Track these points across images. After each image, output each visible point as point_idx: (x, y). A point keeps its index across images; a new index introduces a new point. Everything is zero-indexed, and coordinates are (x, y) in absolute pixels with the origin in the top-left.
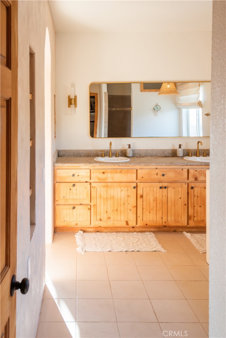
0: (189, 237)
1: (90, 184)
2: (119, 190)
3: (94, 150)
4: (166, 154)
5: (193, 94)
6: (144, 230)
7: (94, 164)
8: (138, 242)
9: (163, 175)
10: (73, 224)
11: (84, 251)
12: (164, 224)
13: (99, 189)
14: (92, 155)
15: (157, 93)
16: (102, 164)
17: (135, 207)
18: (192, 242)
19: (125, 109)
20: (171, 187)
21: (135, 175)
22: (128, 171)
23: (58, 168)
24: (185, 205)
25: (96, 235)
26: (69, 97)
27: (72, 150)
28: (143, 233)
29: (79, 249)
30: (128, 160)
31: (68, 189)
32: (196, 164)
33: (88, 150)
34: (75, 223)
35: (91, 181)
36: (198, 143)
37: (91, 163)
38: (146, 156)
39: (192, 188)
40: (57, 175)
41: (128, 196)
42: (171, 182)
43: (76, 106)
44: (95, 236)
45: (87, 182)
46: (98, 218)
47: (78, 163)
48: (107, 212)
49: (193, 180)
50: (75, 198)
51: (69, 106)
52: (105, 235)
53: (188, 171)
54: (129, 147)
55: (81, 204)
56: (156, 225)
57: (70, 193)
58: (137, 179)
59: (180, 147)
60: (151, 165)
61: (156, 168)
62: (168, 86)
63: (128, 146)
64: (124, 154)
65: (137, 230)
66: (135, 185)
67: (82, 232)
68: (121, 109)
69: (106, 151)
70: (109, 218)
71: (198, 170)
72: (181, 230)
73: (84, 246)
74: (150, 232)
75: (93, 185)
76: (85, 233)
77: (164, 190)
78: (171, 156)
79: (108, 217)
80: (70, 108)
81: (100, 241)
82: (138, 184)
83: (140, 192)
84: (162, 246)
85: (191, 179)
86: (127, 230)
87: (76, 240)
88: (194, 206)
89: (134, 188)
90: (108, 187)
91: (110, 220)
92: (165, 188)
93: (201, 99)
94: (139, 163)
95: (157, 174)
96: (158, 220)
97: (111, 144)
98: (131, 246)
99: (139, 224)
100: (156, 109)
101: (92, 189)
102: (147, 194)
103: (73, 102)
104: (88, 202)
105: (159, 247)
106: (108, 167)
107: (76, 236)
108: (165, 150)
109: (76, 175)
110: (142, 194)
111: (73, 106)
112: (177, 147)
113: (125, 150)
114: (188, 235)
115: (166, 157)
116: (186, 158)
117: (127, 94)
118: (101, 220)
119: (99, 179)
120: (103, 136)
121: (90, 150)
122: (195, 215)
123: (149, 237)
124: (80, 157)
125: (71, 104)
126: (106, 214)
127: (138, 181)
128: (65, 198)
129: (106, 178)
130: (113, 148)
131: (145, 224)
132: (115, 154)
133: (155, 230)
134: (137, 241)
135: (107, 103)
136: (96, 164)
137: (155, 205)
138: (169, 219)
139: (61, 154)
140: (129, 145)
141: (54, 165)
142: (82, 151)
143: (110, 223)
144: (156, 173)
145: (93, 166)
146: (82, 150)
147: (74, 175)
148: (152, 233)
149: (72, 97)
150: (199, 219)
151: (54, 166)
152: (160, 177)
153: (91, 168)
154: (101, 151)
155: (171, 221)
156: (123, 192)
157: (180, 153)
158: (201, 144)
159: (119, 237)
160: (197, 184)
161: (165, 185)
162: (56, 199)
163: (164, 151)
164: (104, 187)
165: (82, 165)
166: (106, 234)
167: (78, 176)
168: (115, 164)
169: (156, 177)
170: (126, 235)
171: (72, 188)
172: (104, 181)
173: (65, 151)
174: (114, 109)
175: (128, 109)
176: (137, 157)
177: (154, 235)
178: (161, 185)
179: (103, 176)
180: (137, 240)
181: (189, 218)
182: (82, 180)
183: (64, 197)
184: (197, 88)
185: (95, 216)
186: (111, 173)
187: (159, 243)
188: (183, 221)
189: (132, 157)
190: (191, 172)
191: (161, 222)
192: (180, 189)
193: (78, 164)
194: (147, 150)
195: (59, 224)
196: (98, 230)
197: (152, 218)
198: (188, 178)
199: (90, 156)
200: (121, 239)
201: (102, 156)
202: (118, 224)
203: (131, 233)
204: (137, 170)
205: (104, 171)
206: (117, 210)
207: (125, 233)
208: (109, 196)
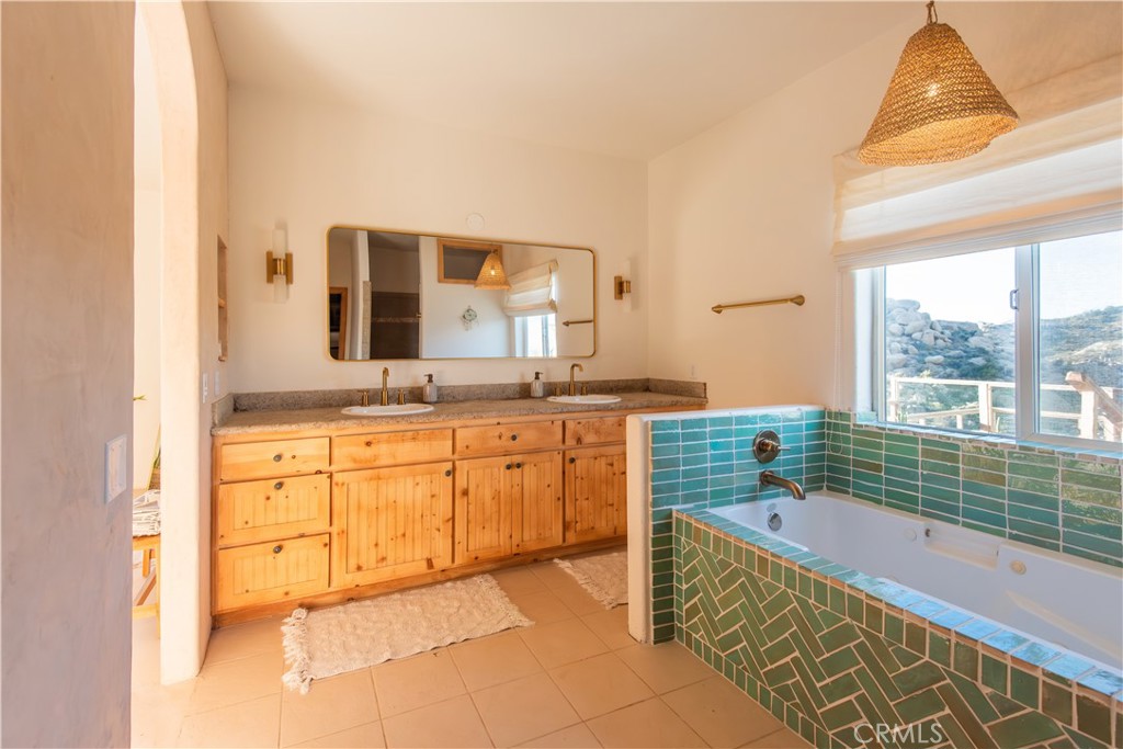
0: (569, 571)
1: (331, 477)
2: (410, 482)
3: (341, 391)
4: (509, 392)
5: (539, 288)
6: (469, 571)
7: (343, 422)
8: (461, 611)
9: (514, 438)
10: (275, 596)
11: (308, 681)
12: (515, 551)
13: (358, 487)
14: (334, 404)
15: (472, 286)
16: (365, 422)
17: (448, 520)
18: (580, 582)
19: (405, 320)
20: (530, 463)
21: (451, 442)
22: (432, 435)
23: (227, 441)
24: (559, 499)
25: (345, 612)
26: (269, 254)
27: (278, 393)
28: (467, 581)
29: (290, 679)
30: (430, 408)
31: (261, 498)
32: (579, 408)
33: (324, 392)
34: (282, 591)
35: (334, 468)
36: (573, 367)
37: (332, 420)
38: (466, 400)
39: (572, 460)
40: (224, 463)
41: (433, 496)
42: (530, 452)
43: (289, 280)
44: (342, 615)
45: (321, 472)
46: (353, 563)
47: (294, 423)
48: (376, 545)
49: (574, 443)
50: (282, 519)
51: (270, 280)
52: (370, 606)
53: (564, 422)
54: (430, 380)
55: (302, 536)
56: (498, 555)
57: (266, 509)
58: (453, 453)
59: (537, 378)
60: (488, 417)
61: (499, 424)
62: (493, 273)
63: (427, 378)
64: (417, 396)
65: (453, 575)
66: (449, 466)
67: (302, 613)
68: (397, 321)
69: (371, 393)
70: (383, 559)
71: (583, 421)
72: (549, 555)
73: (307, 661)
74: (483, 573)
75: (338, 477)
76: (313, 614)
77: (517, 471)
78: (520, 398)
79: (380, 557)
80: (271, 286)
81: (359, 631)
82: (457, 463)
83: (461, 483)
84: (521, 610)
85: (570, 442)
86: (429, 580)
87: (285, 643)
88: (576, 500)
89: (448, 473)
90: (379, 479)
91: (384, 564)
92: (519, 466)
93: (554, 296)
94: (460, 414)
95: (500, 437)
96: (502, 543)
97: (386, 372)
98: (445, 626)
99: (458, 561)
100: (468, 317)
101: (335, 489)
102: (478, 486)
103: (281, 267)
104: (323, 526)
105: (515, 617)
106: (379, 429)
107: (284, 628)
108: (506, 386)
109: (287, 455)
110: (466, 486)
111: (280, 279)
112: (530, 378)
113: (419, 388)
114: (565, 565)
115: (508, 399)
116: (551, 399)
117: (413, 291)
118: (359, 568)
119: (355, 461)
120: (359, 357)
121: (330, 391)
122: (578, 519)
123: (484, 589)
124: (302, 408)
125: (276, 273)
126: (373, 550)
127: (456, 456)
128: (250, 525)
129: (376, 457)
130: (392, 383)
131: (473, 556)
132: (397, 397)
133: (494, 566)
134: (459, 608)
135: (369, 303)
136: (348, 423)
137: (495, 509)
138: (526, 537)
139: (244, 403)
140: (430, 376)
141: (214, 433)
142: (308, 396)
143: (385, 573)
144: (497, 434)
145: (338, 429)
146: (308, 392)
147: (279, 458)
148: (488, 577)
149: (280, 254)
150: (585, 526)
151: (212, 436)
152: (506, 443)
153: (334, 434)
154: (359, 391)
155: (530, 540)
156: (419, 488)
157: (538, 389)
158: (581, 370)
159: (411, 604)
160: (581, 452)
161: (517, 459)
162: (221, 530)
163: (504, 387)
164: (371, 479)
165: (304, 426)
166: (375, 602)
167: (294, 457)
168: (399, 419)
169: (497, 442)
170: (427, 595)
171: (273, 493)
172: (370, 465)
173: (257, 396)
174: (382, 320)
175: (411, 320)
176: (448, 402)
177: (494, 582)
178: (508, 460)
179: (368, 452)
180: (456, 604)
181: (566, 526)
182: (305, 468)
183: (247, 523)
184: (546, 277)
185: (344, 561)
186: (388, 441)
187: (512, 600)
188: (555, 536)
189: (436, 403)
190: (570, 425)
191: (508, 546)
192: (548, 465)
193: (293, 426)
194: (469, 386)
195: (229, 601)
196: (351, 597)
197: (488, 540)
198: (564, 441)
199: (331, 406)
200: (417, 609)
201: (362, 405)
202: (405, 570)
203: (439, 586)
204: (454, 431)
205: (369, 438)
206: (404, 535)
207: (424, 590)
208: (382, 503)
